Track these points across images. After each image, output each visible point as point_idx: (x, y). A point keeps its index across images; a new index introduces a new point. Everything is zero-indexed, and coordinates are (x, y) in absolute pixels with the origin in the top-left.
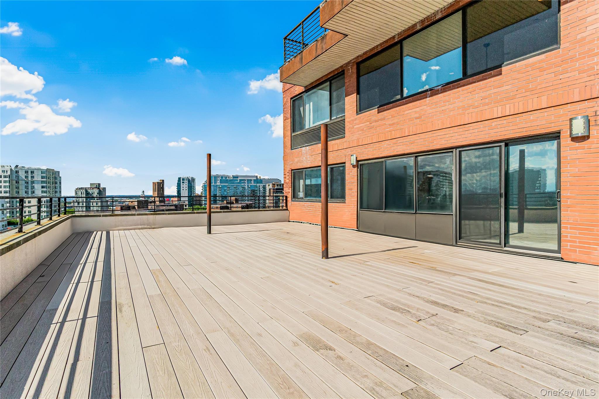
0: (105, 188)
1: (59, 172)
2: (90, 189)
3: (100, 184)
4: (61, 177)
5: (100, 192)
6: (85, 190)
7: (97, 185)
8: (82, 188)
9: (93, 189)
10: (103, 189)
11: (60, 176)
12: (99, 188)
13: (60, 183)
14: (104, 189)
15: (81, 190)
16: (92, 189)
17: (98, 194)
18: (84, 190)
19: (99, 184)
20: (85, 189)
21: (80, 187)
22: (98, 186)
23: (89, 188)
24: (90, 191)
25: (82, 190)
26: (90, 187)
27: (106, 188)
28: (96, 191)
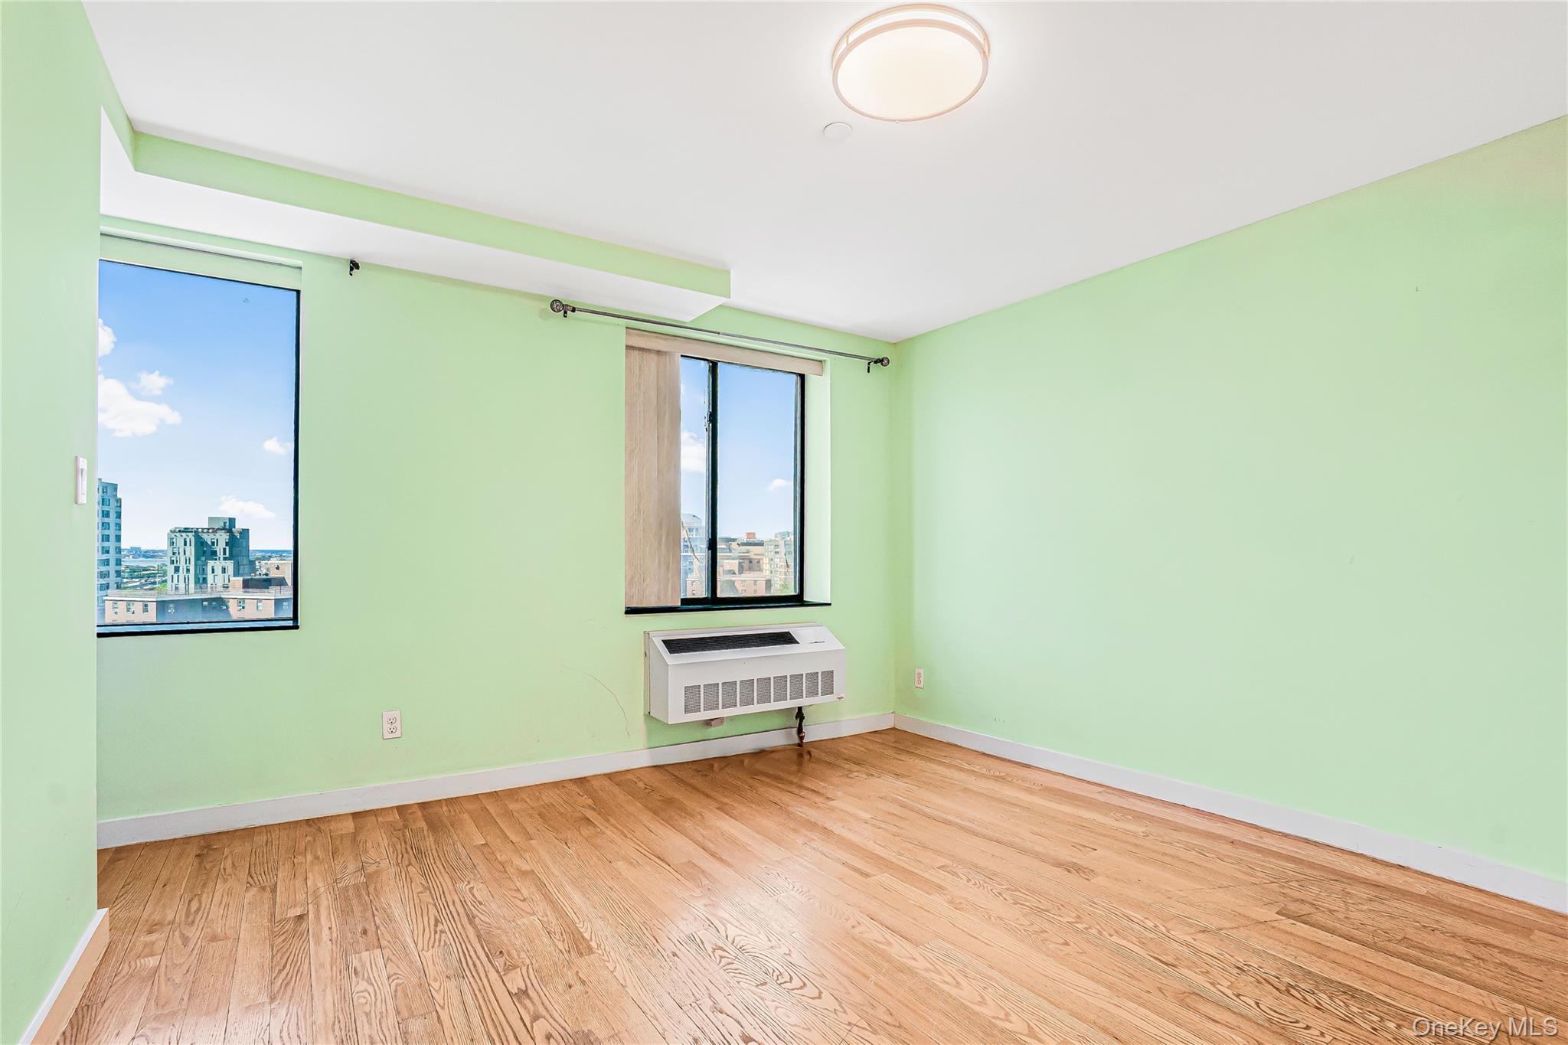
0: (248, 530)
1: (117, 485)
2: (208, 532)
3: (234, 519)
4: (120, 499)
5: (232, 542)
6: (193, 534)
7: (225, 523)
8: (186, 530)
9: (215, 531)
10: (240, 533)
11: (118, 497)
12: (230, 531)
13: (119, 515)
14: (245, 533)
15: (183, 534)
16: (213, 532)
17: (227, 544)
18: (191, 535)
19: (232, 521)
20: (195, 532)
21: (183, 526)
22: (229, 525)
23: (203, 529)
24: (208, 538)
25: (187, 534)
26: (207, 527)
27: (250, 531)
28: (223, 538)
